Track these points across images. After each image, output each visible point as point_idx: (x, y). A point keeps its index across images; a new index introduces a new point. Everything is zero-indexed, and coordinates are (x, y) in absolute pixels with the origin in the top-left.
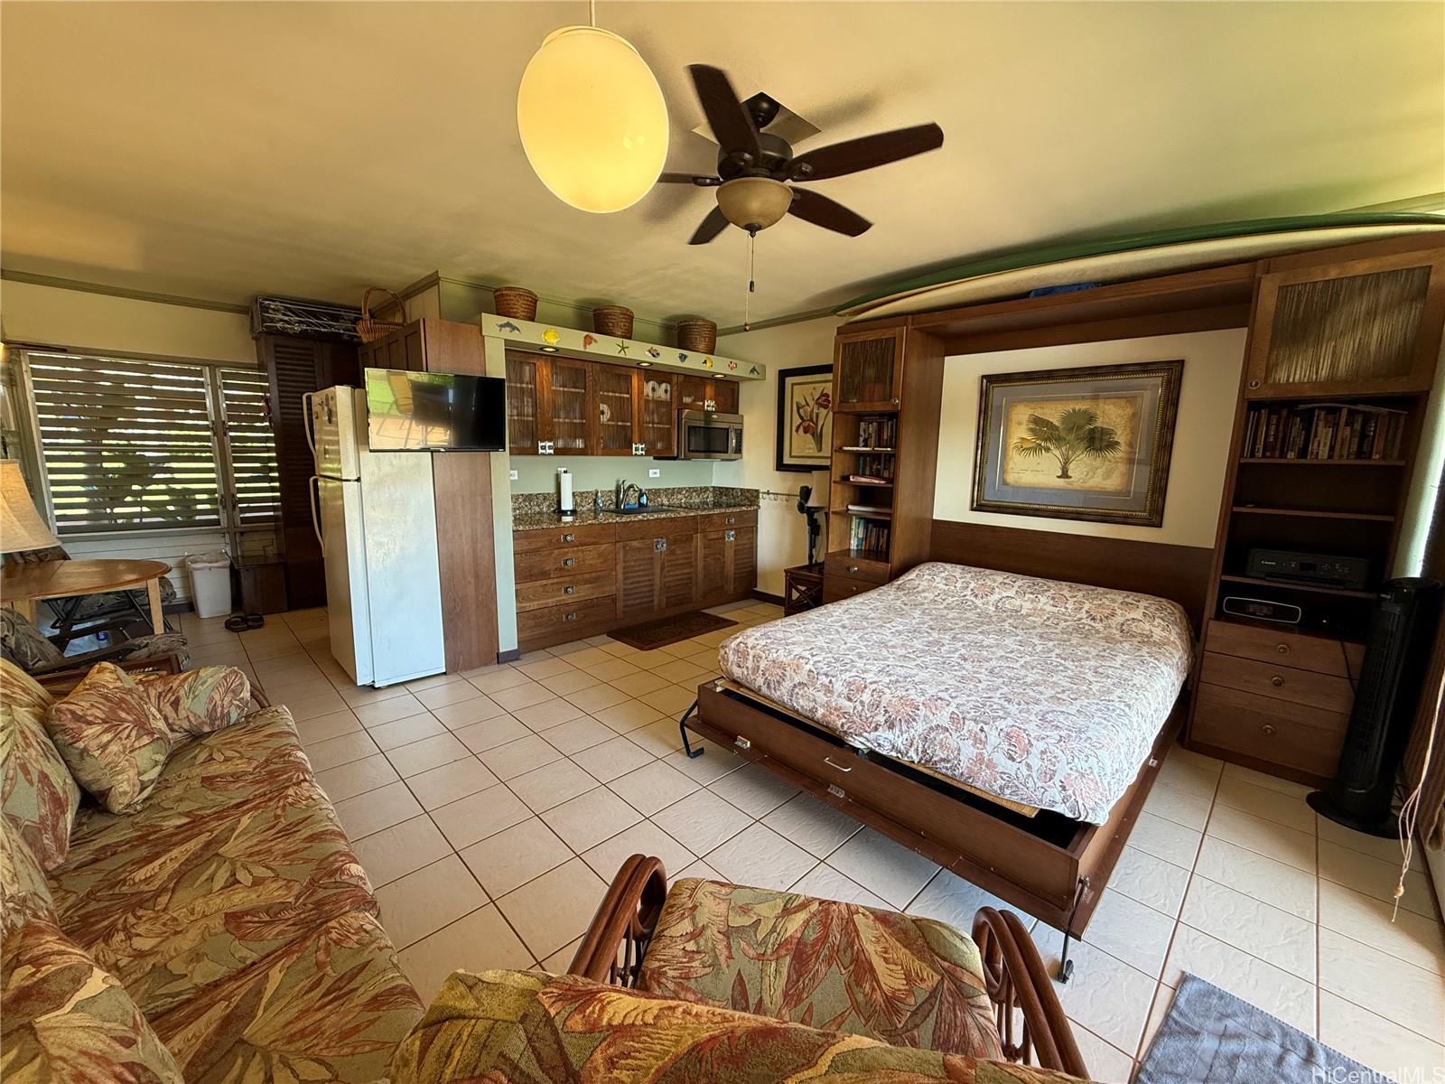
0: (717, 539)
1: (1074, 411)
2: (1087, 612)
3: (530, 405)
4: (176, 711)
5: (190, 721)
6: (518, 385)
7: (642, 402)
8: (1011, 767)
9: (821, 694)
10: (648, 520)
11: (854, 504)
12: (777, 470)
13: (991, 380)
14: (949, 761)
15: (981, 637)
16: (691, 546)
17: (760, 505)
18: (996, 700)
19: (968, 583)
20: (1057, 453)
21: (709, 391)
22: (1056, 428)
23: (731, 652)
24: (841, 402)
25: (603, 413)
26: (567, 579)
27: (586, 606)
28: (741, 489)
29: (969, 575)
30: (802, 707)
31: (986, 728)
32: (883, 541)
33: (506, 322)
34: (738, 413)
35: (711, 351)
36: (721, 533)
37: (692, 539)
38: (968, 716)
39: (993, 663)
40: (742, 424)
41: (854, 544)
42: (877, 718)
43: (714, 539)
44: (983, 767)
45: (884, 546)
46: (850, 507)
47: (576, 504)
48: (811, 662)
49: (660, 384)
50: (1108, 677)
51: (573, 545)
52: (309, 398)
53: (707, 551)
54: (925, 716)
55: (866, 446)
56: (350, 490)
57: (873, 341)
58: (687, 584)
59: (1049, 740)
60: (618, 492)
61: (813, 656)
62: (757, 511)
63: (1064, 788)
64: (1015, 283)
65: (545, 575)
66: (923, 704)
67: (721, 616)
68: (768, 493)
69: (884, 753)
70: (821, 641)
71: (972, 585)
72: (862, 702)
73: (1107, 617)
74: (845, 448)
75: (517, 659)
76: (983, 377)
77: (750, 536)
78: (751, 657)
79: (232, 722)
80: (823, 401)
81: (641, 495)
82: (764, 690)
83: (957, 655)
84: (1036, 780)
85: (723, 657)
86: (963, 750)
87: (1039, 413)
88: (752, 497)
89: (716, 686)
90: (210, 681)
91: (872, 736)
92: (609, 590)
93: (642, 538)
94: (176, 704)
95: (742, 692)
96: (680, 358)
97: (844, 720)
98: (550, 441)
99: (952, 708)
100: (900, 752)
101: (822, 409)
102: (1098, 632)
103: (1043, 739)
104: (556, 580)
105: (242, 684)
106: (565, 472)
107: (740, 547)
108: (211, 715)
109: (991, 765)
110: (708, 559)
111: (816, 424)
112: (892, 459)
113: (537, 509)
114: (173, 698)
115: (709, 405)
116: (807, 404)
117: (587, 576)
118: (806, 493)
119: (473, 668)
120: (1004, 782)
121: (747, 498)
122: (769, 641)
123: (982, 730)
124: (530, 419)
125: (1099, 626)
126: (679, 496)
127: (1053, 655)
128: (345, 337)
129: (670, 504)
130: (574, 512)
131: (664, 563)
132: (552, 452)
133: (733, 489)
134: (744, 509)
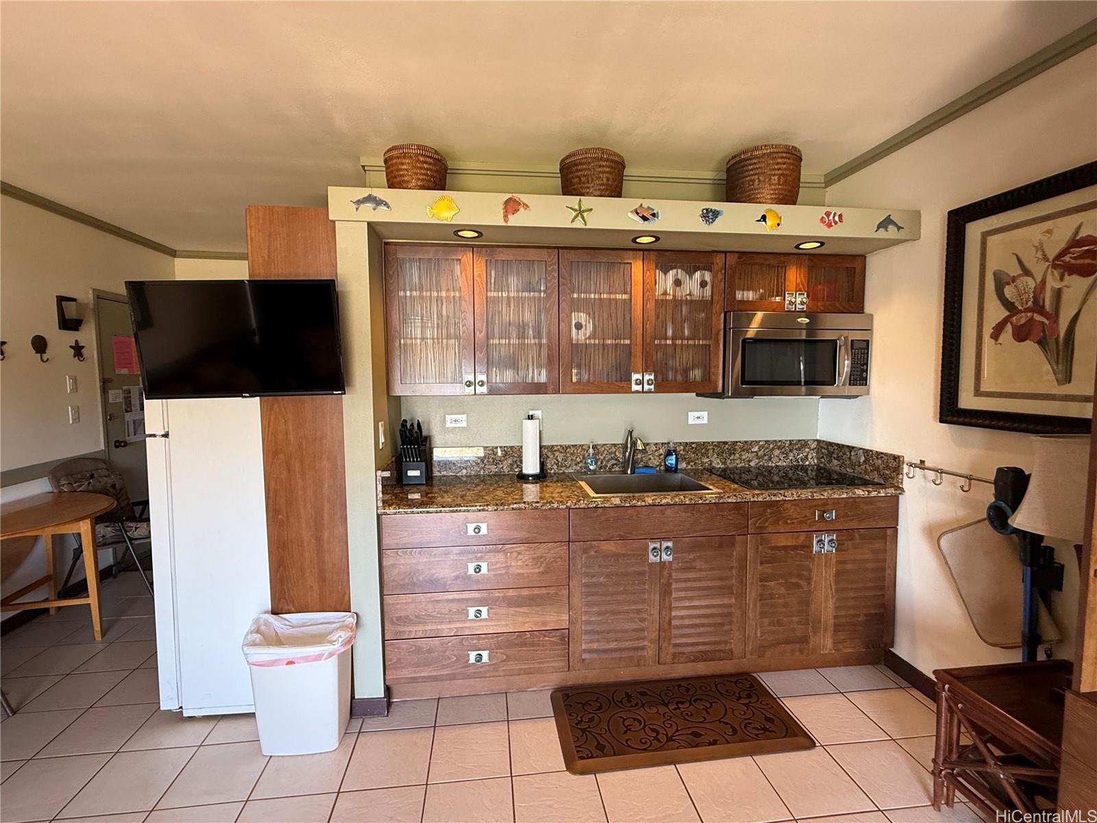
0: (795, 548)
7: (651, 305)
10: (635, 507)
12: (942, 420)
16: (731, 556)
17: (905, 486)
21: (794, 275)
25: (579, 326)
26: (478, 594)
27: (511, 643)
28: (866, 452)
33: (366, 195)
34: (861, 312)
35: (782, 198)
36: (802, 537)
40: (870, 330)
43: (785, 548)
49: (691, 273)
51: (484, 541)
53: (768, 569)
58: (722, 624)
62: (896, 497)
65: (436, 585)
68: (922, 465)
75: (384, 714)
77: (878, 545)
80: (1076, 257)
81: (669, 453)
88: (886, 469)
92: (555, 620)
93: (622, 538)
101: (1072, 278)
106: (529, 418)
107: (849, 567)
111: (1055, 317)
115: (797, 300)
121: (877, 469)
126: (745, 456)
129: (724, 470)
130: (541, 477)
131: (669, 585)
132: (484, 389)
133: (851, 448)
134: (860, 492)
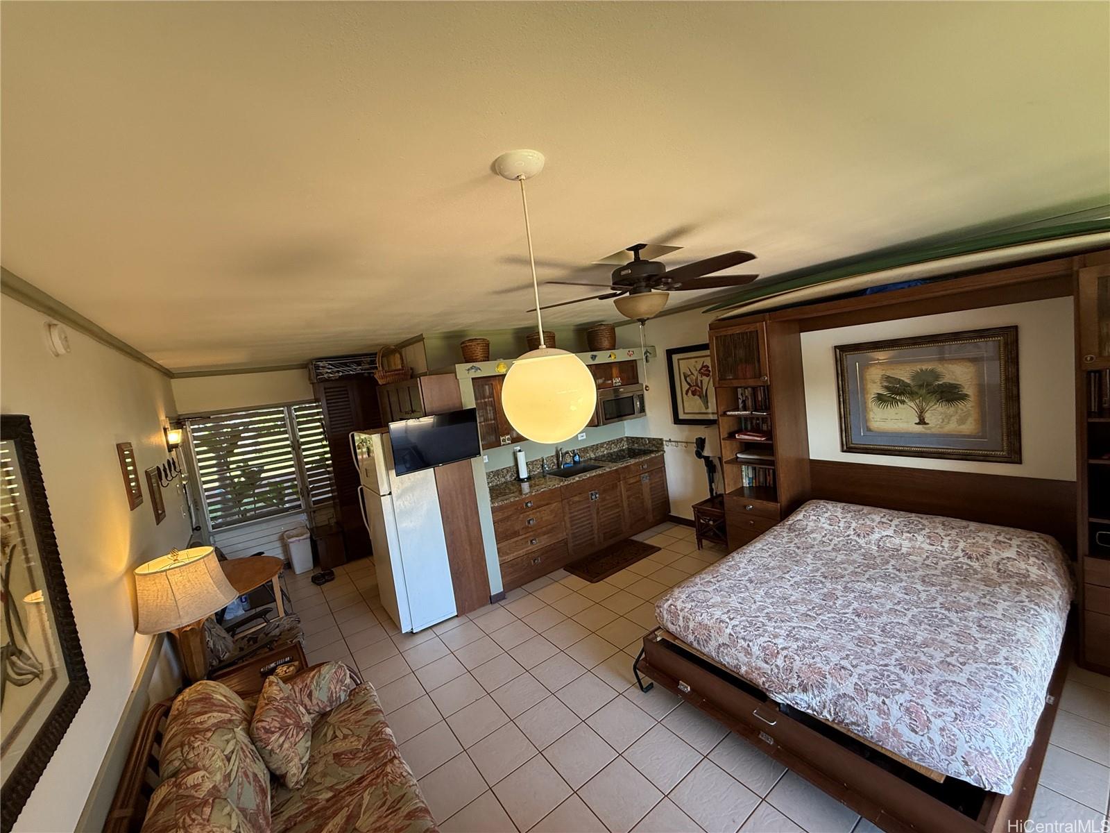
0: (636, 482)
1: (922, 370)
2: (963, 551)
3: (492, 412)
4: (311, 700)
5: (319, 706)
6: (483, 401)
8: (915, 739)
9: (742, 655)
10: (583, 479)
11: (742, 452)
12: (675, 423)
13: (842, 351)
14: (859, 726)
15: (869, 585)
16: (617, 491)
17: (665, 449)
18: (892, 668)
19: (850, 523)
20: (912, 404)
21: (615, 371)
22: (908, 385)
23: (665, 612)
24: (720, 379)
26: (532, 533)
27: (547, 551)
28: (648, 439)
29: (849, 515)
30: (728, 663)
31: (887, 701)
32: (770, 479)
33: (471, 366)
34: (638, 383)
35: (613, 347)
36: (638, 478)
37: (617, 486)
38: (870, 688)
39: (884, 619)
41: (746, 483)
42: (792, 681)
43: (633, 483)
44: (890, 735)
45: (771, 482)
46: (739, 455)
47: (529, 472)
48: (730, 627)
50: (992, 632)
51: (533, 508)
52: (353, 436)
53: (629, 493)
54: (833, 684)
55: (745, 409)
56: (385, 501)
57: (739, 333)
58: (618, 520)
59: (945, 718)
60: (557, 456)
61: (731, 619)
62: (663, 455)
63: (966, 763)
64: (852, 286)
65: (516, 534)
66: (830, 673)
67: (646, 542)
68: (670, 441)
69: (802, 710)
70: (734, 601)
71: (854, 525)
72: (777, 666)
73: (982, 556)
74: (728, 413)
75: (504, 598)
76: (836, 347)
77: (660, 475)
78: (681, 618)
79: (342, 701)
80: (704, 371)
81: (575, 455)
82: (695, 644)
83: (850, 610)
84: (940, 753)
85: (659, 614)
86: (870, 718)
87: (889, 373)
88: (657, 445)
89: (656, 636)
90: (327, 676)
91: (790, 695)
92: (562, 536)
93: (580, 494)
94: (310, 695)
95: (677, 643)
96: (592, 358)
97: (764, 679)
98: (508, 434)
99: (854, 679)
100: (815, 710)
101: (704, 377)
102: (976, 572)
103: (940, 716)
104: (524, 536)
105: (345, 675)
106: (520, 451)
107: (653, 485)
108: (330, 701)
109: (896, 733)
110: (631, 499)
111: (702, 389)
112: (769, 420)
113: (503, 480)
114: (308, 692)
115: (617, 381)
116: (692, 374)
117: (544, 529)
118: (701, 443)
119: (475, 610)
120: (911, 750)
121: (654, 445)
122: (693, 604)
123: (884, 703)
124: (493, 422)
125: (976, 565)
126: (602, 450)
127: (937, 604)
128: (366, 375)
129: (596, 457)
130: (529, 478)
131: (598, 509)
132: (510, 442)
133: (642, 438)
134: (653, 455)
